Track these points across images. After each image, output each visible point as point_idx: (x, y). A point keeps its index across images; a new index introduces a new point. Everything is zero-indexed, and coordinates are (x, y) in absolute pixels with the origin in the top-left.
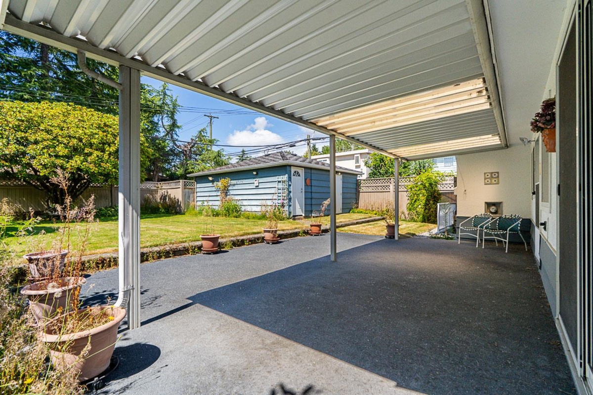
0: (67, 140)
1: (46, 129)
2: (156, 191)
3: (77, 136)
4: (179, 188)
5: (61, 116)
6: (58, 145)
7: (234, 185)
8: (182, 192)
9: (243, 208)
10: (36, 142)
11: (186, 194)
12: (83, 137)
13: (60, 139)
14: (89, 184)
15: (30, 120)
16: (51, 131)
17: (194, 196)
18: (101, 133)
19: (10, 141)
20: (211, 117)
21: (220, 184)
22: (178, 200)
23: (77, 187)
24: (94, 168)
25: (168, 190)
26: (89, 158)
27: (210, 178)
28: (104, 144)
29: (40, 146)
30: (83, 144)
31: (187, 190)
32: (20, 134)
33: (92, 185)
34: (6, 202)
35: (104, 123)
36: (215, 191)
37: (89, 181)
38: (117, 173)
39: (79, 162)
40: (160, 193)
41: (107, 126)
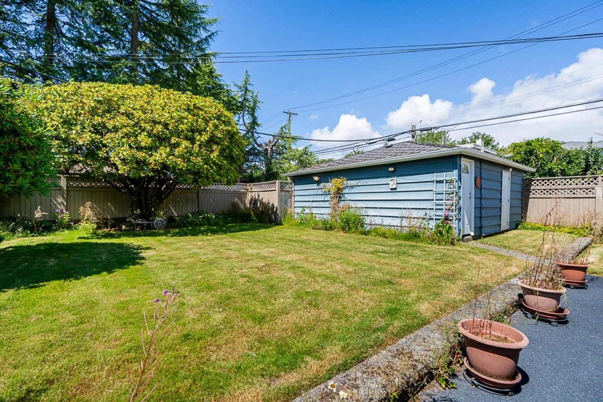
0: (151, 126)
1: (126, 113)
2: (245, 194)
3: (162, 121)
4: (275, 190)
5: (145, 97)
6: (140, 133)
7: (352, 187)
8: (279, 196)
9: (367, 220)
10: (116, 129)
11: (282, 198)
12: (169, 122)
13: (143, 125)
14: (175, 186)
15: (109, 101)
16: (133, 115)
17: (291, 201)
18: (190, 116)
19: (85, 129)
20: (290, 114)
21: (332, 185)
22: (273, 205)
23: (162, 189)
24: (182, 163)
25: (260, 193)
26: (176, 150)
27: (316, 178)
28: (193, 131)
29: (120, 134)
30: (169, 132)
31: (283, 193)
32: (98, 120)
33: (177, 187)
34: (90, 207)
35: (194, 105)
36: (322, 195)
37: (176, 182)
38: (209, 170)
39: (164, 155)
40: (249, 196)
41: (198, 108)
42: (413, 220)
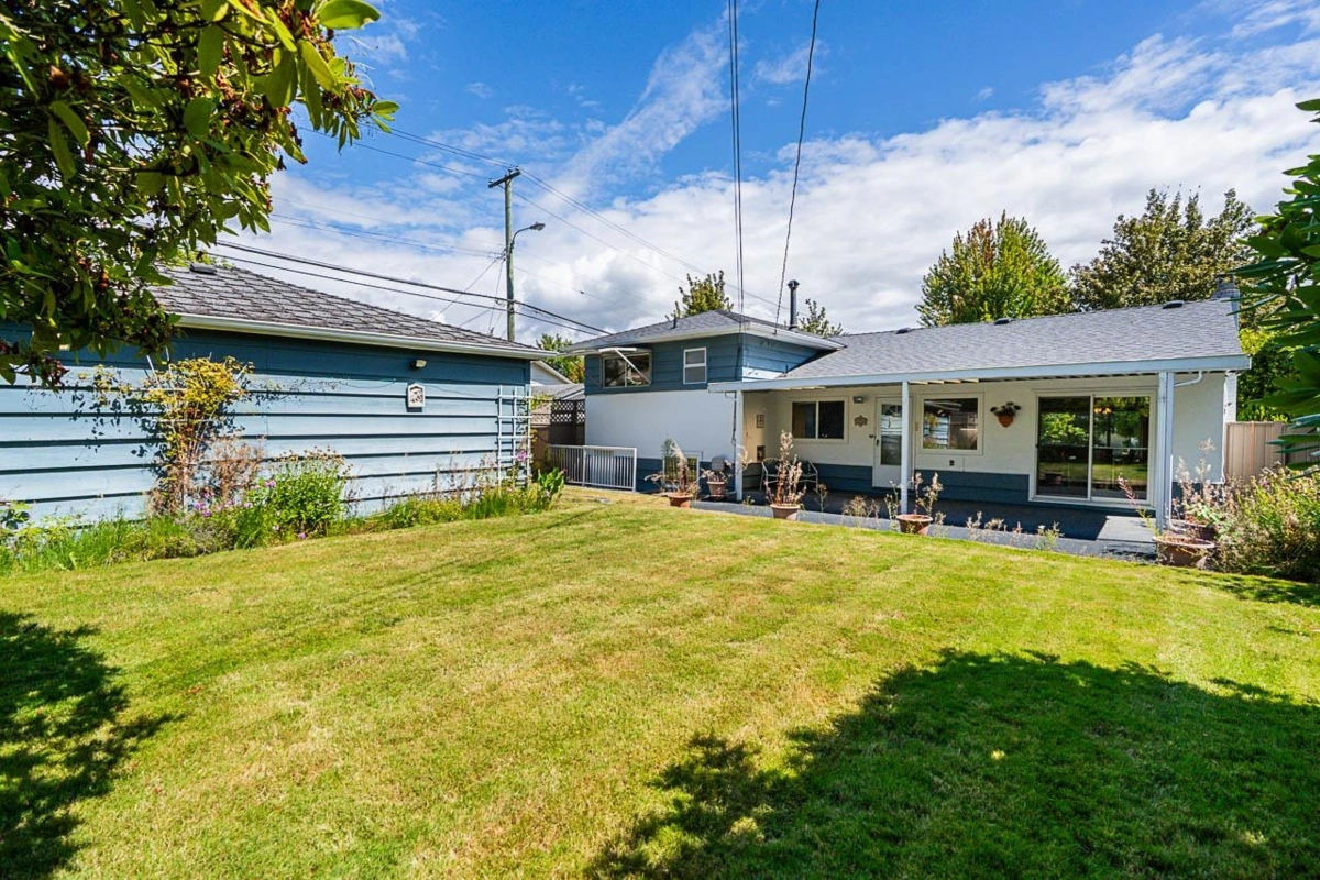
42: (459, 474)
